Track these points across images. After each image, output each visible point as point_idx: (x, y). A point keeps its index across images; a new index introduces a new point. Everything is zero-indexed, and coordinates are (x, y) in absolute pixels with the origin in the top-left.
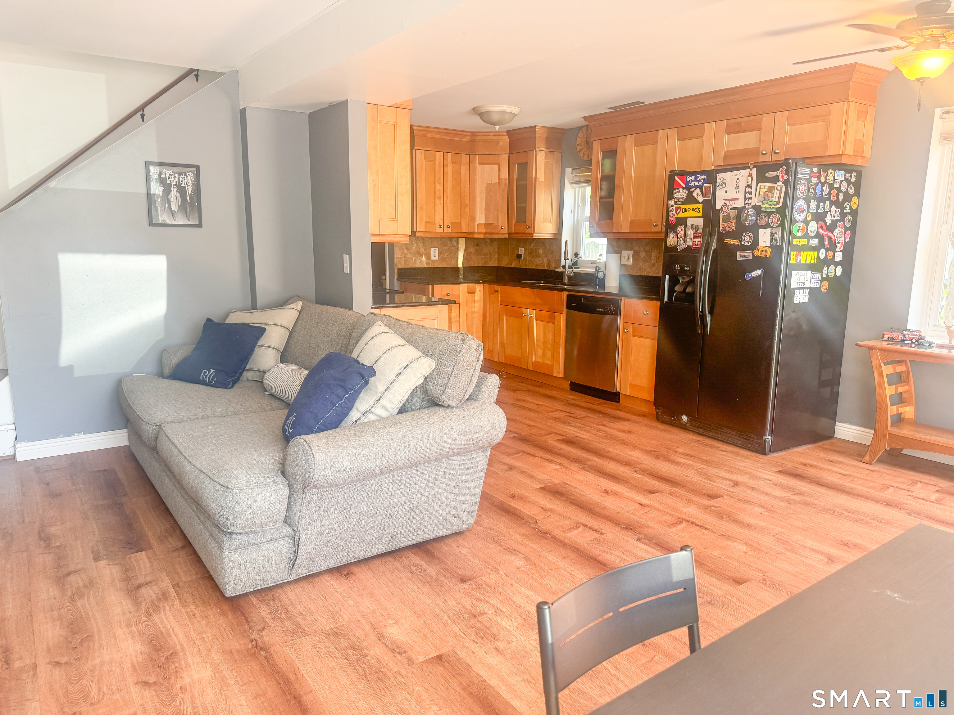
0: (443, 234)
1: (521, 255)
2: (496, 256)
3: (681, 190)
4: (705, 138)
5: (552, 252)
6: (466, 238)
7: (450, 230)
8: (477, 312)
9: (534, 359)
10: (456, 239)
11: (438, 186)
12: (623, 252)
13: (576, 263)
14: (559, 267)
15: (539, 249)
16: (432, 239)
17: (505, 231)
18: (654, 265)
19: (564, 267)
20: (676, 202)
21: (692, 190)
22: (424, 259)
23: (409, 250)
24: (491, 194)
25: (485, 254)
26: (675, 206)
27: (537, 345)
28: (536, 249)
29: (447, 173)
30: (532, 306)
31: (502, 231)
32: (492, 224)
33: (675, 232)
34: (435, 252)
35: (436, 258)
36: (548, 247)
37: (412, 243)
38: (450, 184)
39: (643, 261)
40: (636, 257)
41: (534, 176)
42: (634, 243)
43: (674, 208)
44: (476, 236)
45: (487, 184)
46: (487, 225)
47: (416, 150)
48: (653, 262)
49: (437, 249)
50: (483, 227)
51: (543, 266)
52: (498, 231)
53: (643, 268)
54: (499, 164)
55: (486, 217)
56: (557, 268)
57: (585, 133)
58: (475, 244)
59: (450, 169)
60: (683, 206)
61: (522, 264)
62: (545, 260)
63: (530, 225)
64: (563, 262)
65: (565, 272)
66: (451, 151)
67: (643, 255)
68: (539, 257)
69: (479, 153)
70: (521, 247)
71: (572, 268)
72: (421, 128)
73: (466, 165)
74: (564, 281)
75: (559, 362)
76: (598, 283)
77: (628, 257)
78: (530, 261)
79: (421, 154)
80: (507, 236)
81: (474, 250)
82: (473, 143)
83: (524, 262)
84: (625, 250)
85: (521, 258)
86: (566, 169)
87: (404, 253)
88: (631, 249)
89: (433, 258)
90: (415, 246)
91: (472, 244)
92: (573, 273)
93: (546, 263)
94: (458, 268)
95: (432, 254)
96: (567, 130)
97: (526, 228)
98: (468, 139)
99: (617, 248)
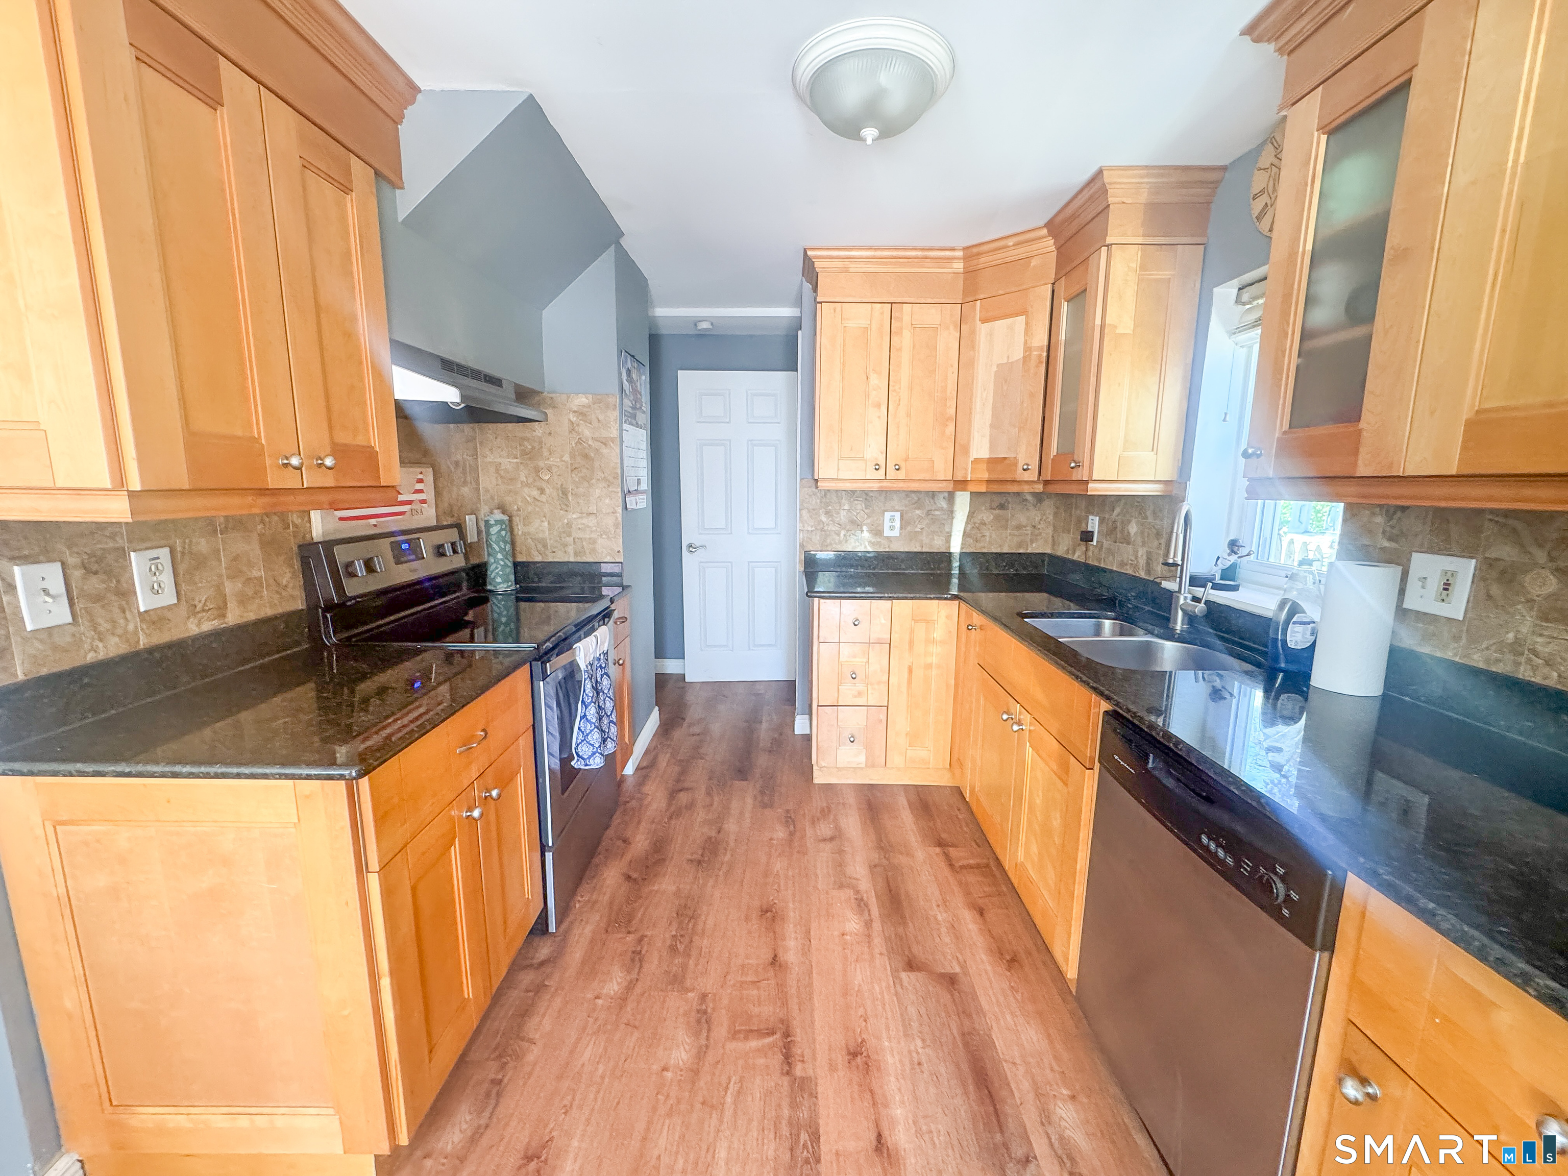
0: (885, 484)
1: (1093, 532)
5: (1158, 534)
7: (905, 475)
9: (1020, 855)
10: (946, 495)
11: (874, 380)
12: (1417, 558)
13: (1229, 573)
14: (1167, 577)
15: (1129, 521)
16: (885, 493)
17: (1032, 476)
19: (1189, 578)
22: (866, 534)
23: (831, 516)
24: (1005, 388)
25: (1019, 527)
27: (1029, 821)
28: (1122, 522)
31: (1027, 476)
32: (1005, 458)
34: (892, 519)
35: (896, 533)
36: (1150, 519)
37: (840, 503)
38: (904, 375)
39: (1545, 617)
40: (1496, 591)
44: (982, 487)
45: (998, 365)
46: (993, 462)
47: (822, 303)
49: (897, 515)
50: (984, 466)
51: (1136, 568)
52: (1017, 477)
54: (1027, 313)
55: (993, 446)
58: (995, 505)
59: (907, 339)
61: (1094, 557)
62: (1142, 552)
63: (1081, 460)
66: (912, 300)
67: (1543, 584)
68: (1128, 543)
69: (982, 296)
70: (1093, 514)
72: (830, 254)
73: (951, 327)
74: (1170, 626)
76: (1283, 665)
77: (1447, 587)
78: (1110, 551)
79: (832, 311)
80: (1039, 488)
81: (992, 517)
82: (971, 274)
83: (1096, 551)
84: (1431, 550)
85: (1092, 541)
86: (1215, 290)
87: (821, 521)
88: (1467, 552)
89: (887, 533)
90: (846, 507)
91: (988, 505)
92: (1202, 605)
93: (1142, 561)
94: (948, 556)
95: (887, 524)
96: (1224, 168)
97: (1072, 468)
98: (959, 266)
99: (1390, 539)
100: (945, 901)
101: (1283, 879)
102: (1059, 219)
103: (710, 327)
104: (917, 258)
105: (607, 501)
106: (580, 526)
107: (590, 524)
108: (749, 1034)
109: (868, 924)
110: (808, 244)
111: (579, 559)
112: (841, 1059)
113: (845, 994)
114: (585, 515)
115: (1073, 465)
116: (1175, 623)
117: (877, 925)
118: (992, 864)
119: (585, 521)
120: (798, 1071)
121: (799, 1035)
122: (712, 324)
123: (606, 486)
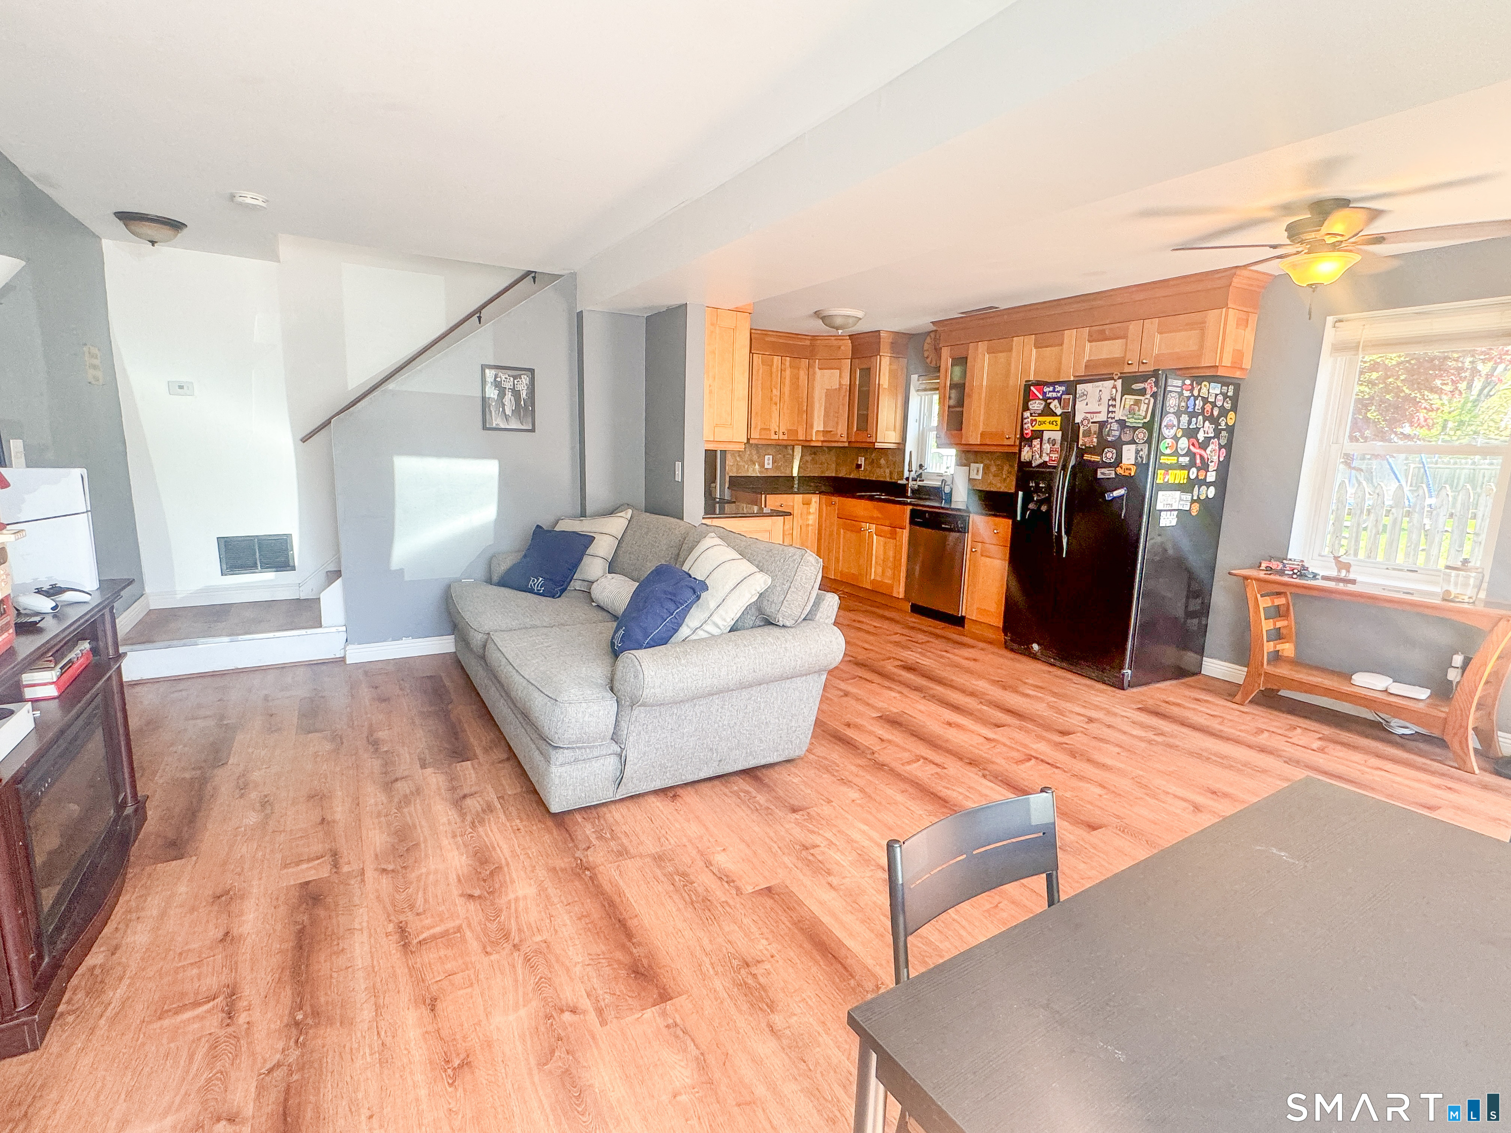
0: (779, 441)
1: (861, 465)
2: (834, 466)
3: (1037, 402)
4: (1065, 346)
5: (895, 463)
6: (802, 446)
7: (785, 437)
8: (812, 525)
9: (872, 577)
10: (792, 447)
11: (774, 391)
12: (972, 465)
13: (920, 475)
14: (902, 479)
15: (881, 459)
16: (767, 446)
17: (845, 440)
18: (1005, 479)
19: (907, 479)
20: (1031, 414)
21: (1049, 401)
22: (757, 466)
23: (742, 457)
24: (831, 400)
25: (822, 464)
26: (1031, 418)
27: (876, 562)
28: (877, 459)
29: (785, 378)
30: (872, 520)
31: (842, 439)
32: (832, 431)
33: (1030, 446)
34: (769, 459)
35: (770, 466)
36: (891, 457)
37: (746, 451)
38: (787, 390)
39: (994, 476)
40: (986, 471)
41: (877, 383)
42: (985, 456)
43: (1029, 420)
44: (813, 444)
45: (827, 390)
46: (825, 432)
47: (755, 353)
48: (1004, 476)
49: (771, 457)
50: (821, 434)
51: (885, 477)
52: (836, 439)
53: (993, 483)
54: (840, 369)
55: (825, 424)
56: (900, 480)
57: (933, 339)
58: (812, 452)
59: (788, 372)
60: (1039, 419)
61: (862, 475)
62: (887, 471)
63: (872, 434)
64: (906, 474)
65: (909, 484)
66: (790, 356)
67: (993, 469)
68: (880, 468)
69: (819, 358)
70: (861, 456)
71: (916, 480)
72: (759, 332)
73: (805, 370)
74: (907, 494)
75: (900, 581)
77: (978, 471)
78: (871, 472)
80: (846, 444)
81: (810, 459)
82: (814, 348)
83: (863, 473)
84: (974, 463)
85: (861, 468)
86: (912, 376)
87: (737, 460)
88: (982, 462)
89: (766, 466)
92: (917, 486)
93: (888, 475)
94: (793, 477)
95: (766, 462)
96: (913, 334)
97: (868, 437)
98: (809, 343)
99: (966, 461)
101: (960, 523)
102: (857, 337)
104: (793, 337)
115: (868, 435)
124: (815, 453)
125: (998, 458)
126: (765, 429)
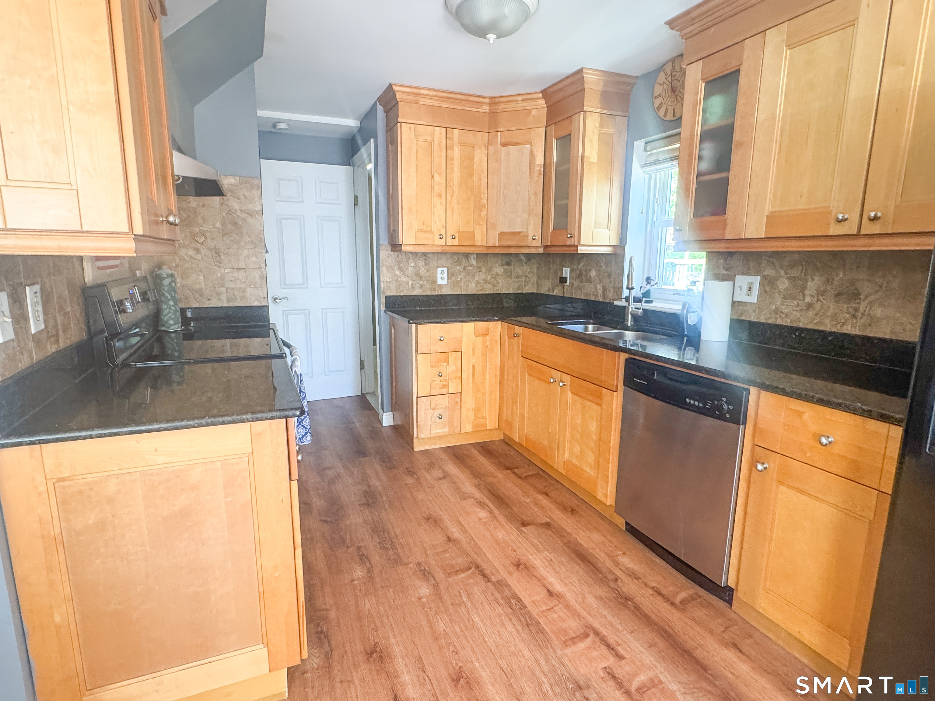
0: (446, 248)
1: (566, 278)
2: (535, 279)
5: (609, 276)
7: (456, 242)
9: (566, 456)
10: (475, 256)
11: (437, 177)
12: (738, 277)
13: (646, 294)
14: (620, 299)
15: (590, 270)
16: (438, 255)
17: (538, 243)
18: (810, 306)
19: (627, 299)
22: (426, 283)
23: (403, 271)
24: (519, 188)
25: (518, 277)
27: (572, 435)
28: (586, 270)
29: (452, 159)
31: (535, 243)
32: (520, 232)
34: (443, 272)
35: (445, 282)
36: (604, 268)
37: (408, 262)
38: (456, 175)
39: (785, 298)
40: (768, 289)
41: (580, 154)
42: (764, 263)
46: (511, 234)
47: (401, 123)
48: (808, 299)
49: (446, 270)
50: (507, 237)
51: (596, 296)
52: (528, 244)
53: (783, 310)
54: (530, 143)
55: (511, 224)
56: (617, 300)
57: (669, 73)
58: (504, 262)
59: (456, 152)
61: (568, 292)
62: (599, 287)
63: (573, 233)
64: (626, 293)
65: (628, 308)
66: (458, 127)
67: (784, 284)
68: (591, 282)
69: (502, 129)
70: (566, 267)
71: (640, 301)
72: (407, 90)
73: (483, 148)
74: (625, 323)
75: (608, 477)
76: (686, 333)
77: (750, 289)
78: (578, 287)
79: (409, 129)
80: (541, 250)
81: (502, 270)
82: (493, 115)
83: (569, 289)
84: (743, 274)
85: (566, 283)
86: (635, 142)
87: (396, 274)
88: (757, 273)
89: (440, 282)
90: (412, 265)
91: (500, 262)
92: (641, 310)
93: (600, 292)
95: (439, 276)
96: (637, 77)
97: (569, 238)
98: (486, 108)
99: (726, 270)
100: (525, 493)
101: (726, 402)
102: (552, 90)
103: (287, 127)
104: (462, 100)
105: (254, 259)
106: (232, 279)
107: (240, 277)
108: (457, 572)
109: (491, 512)
110: (392, 82)
111: (231, 305)
112: (513, 569)
113: (498, 543)
114: (235, 270)
115: (569, 236)
116: (628, 321)
117: (496, 512)
118: (541, 473)
119: (236, 275)
120: (493, 579)
121: (484, 566)
122: (288, 125)
123: (253, 247)
124: (508, 264)
125: (793, 265)
126: (425, 231)
